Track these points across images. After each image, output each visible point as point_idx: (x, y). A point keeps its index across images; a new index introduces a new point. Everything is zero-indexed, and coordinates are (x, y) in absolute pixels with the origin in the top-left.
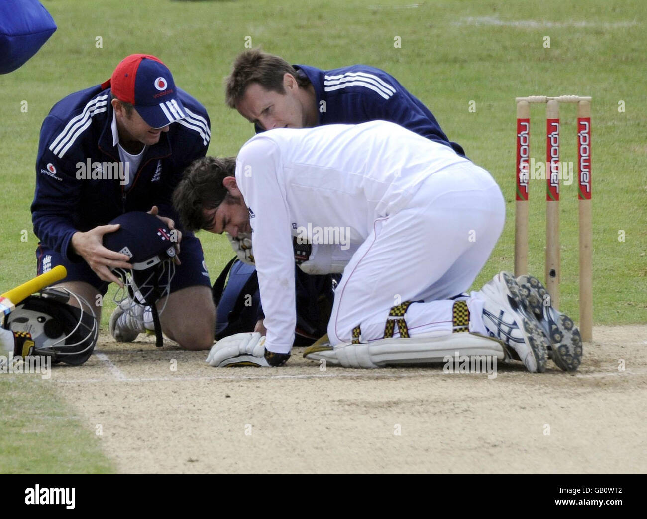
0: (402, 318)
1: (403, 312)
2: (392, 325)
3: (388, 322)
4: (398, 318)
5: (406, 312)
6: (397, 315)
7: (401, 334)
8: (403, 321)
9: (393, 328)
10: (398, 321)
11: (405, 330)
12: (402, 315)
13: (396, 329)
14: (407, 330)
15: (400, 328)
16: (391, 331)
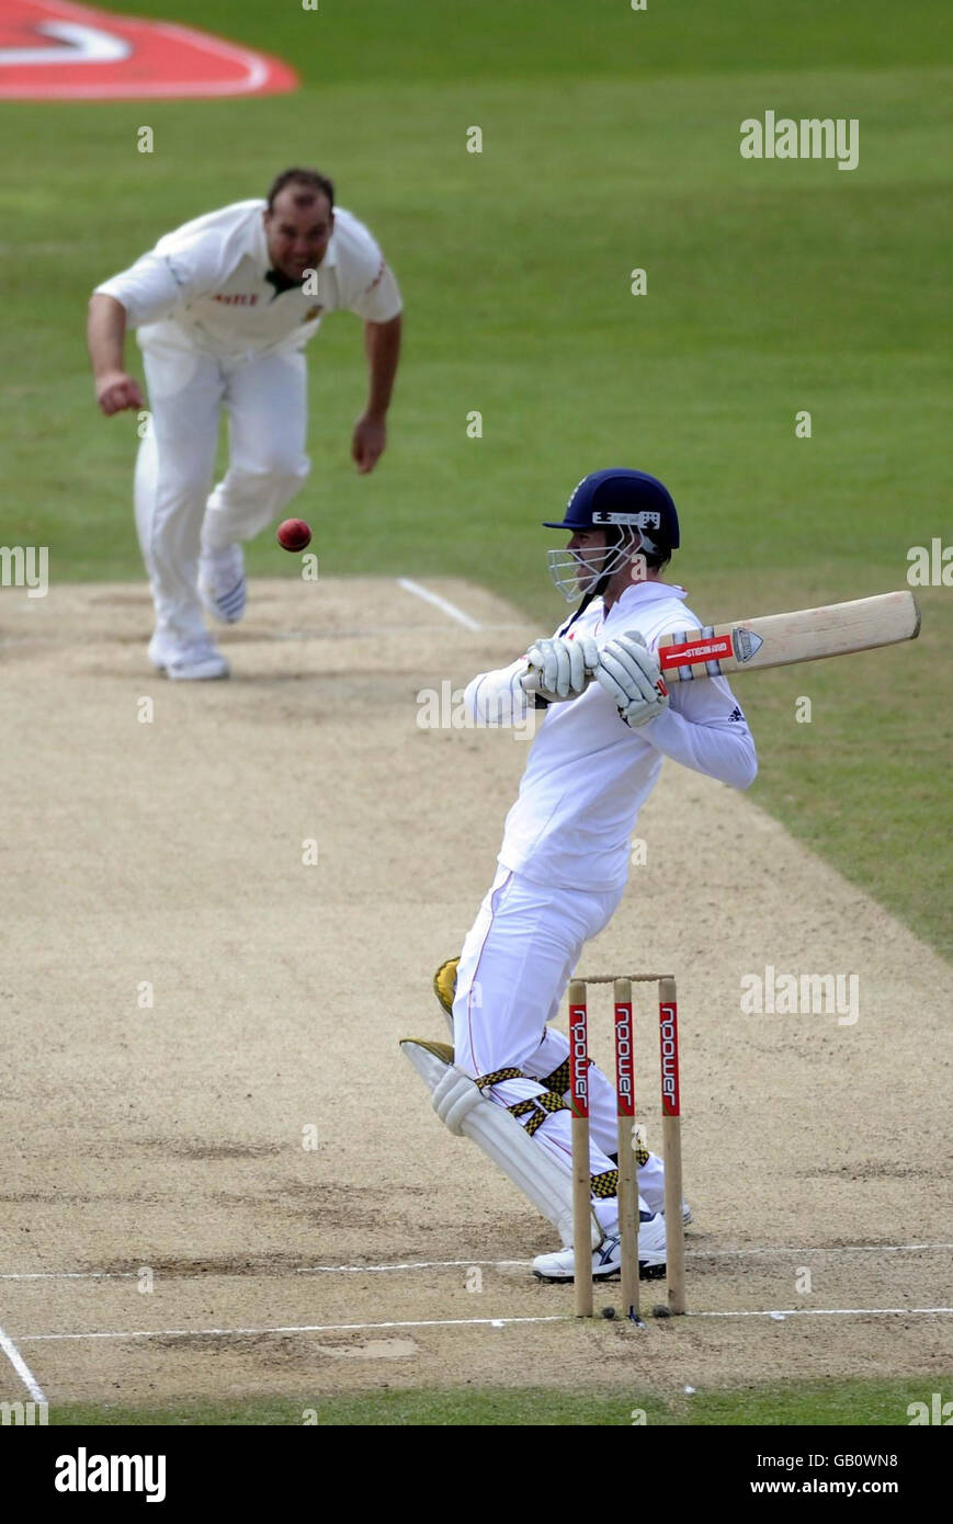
0: (546, 1112)
1: (553, 1108)
2: (529, 1108)
3: (530, 1101)
4: (542, 1108)
5: (555, 1111)
6: (544, 1104)
7: (528, 1124)
8: (544, 1116)
9: (526, 1111)
10: (539, 1111)
11: (535, 1125)
12: (550, 1110)
13: (529, 1116)
14: (538, 1127)
15: (533, 1118)
16: (521, 1111)
